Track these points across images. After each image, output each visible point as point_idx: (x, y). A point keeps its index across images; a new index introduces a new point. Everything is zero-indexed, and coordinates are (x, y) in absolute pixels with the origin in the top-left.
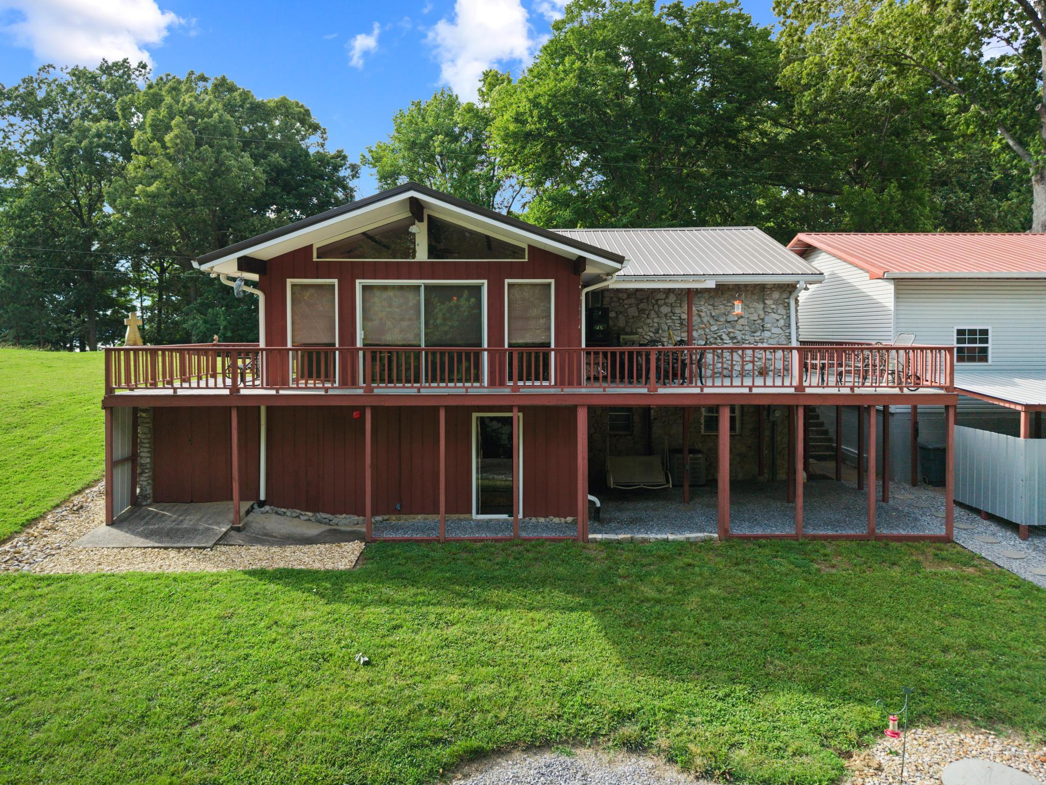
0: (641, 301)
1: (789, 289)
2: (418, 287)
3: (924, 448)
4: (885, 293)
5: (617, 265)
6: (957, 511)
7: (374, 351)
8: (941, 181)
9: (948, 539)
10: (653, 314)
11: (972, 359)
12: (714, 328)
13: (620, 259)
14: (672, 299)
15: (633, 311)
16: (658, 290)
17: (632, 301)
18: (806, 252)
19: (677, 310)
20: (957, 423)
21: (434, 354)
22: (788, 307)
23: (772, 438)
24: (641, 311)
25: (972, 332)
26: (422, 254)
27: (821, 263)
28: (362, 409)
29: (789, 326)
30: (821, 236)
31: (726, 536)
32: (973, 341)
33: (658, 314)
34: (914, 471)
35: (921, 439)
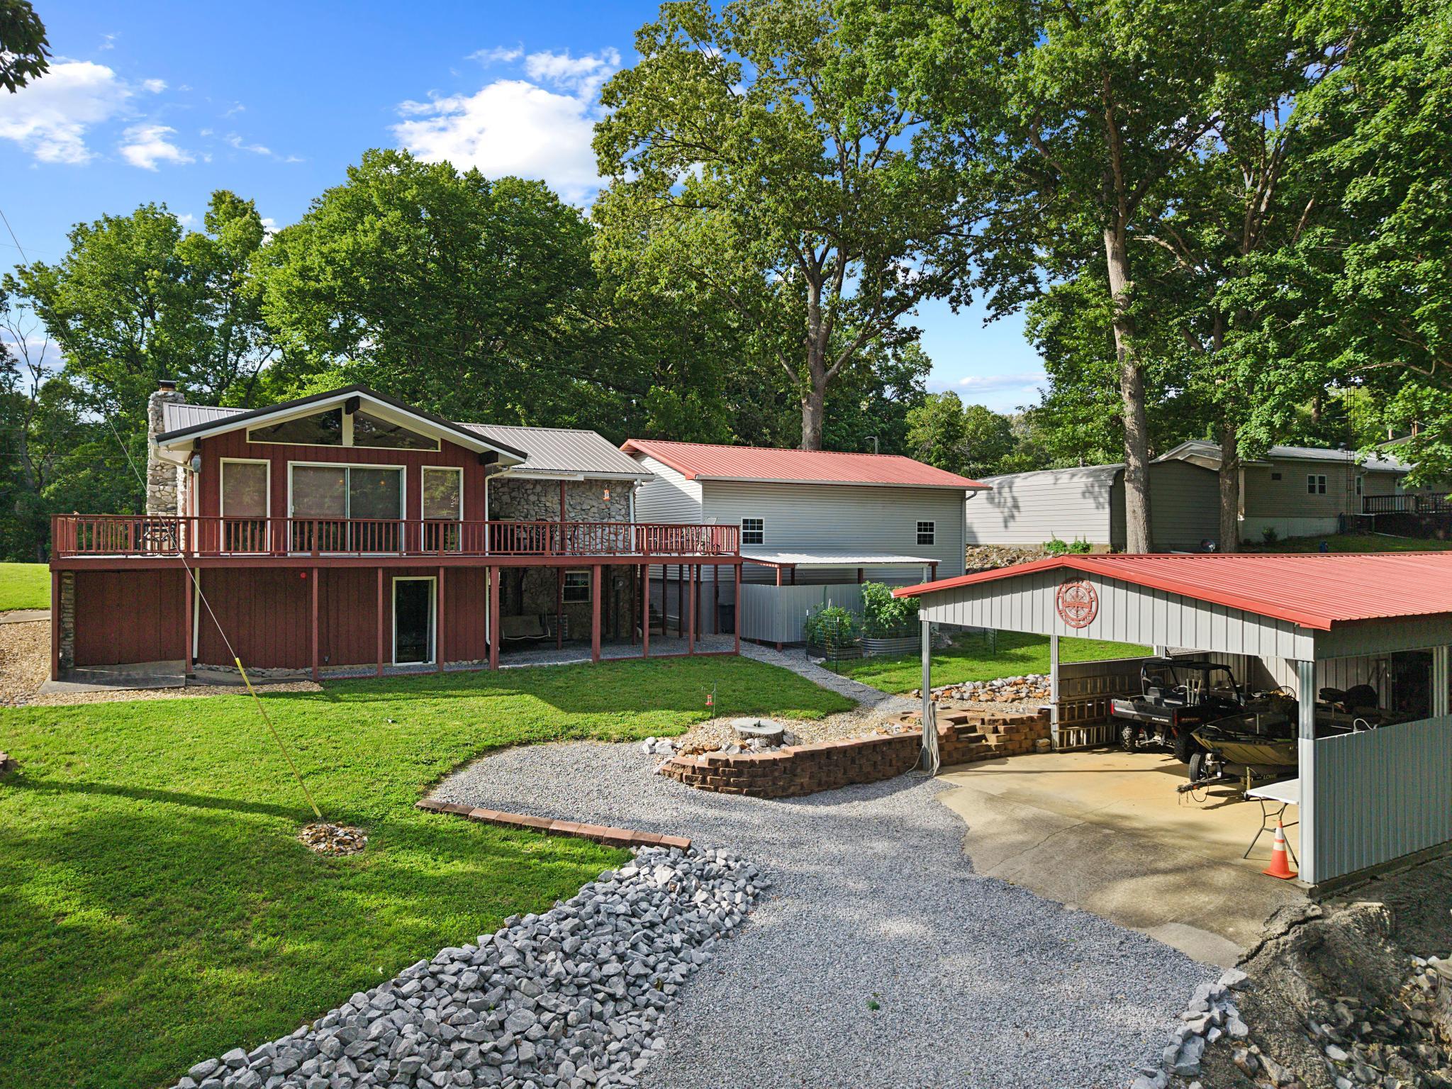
0: (513, 490)
1: (629, 485)
2: (343, 470)
3: (723, 607)
4: (695, 491)
5: (522, 460)
6: (741, 643)
7: (301, 525)
8: (735, 390)
9: (736, 654)
10: (523, 502)
11: (752, 541)
12: (572, 515)
13: (524, 455)
14: (539, 488)
15: (506, 498)
16: (528, 481)
17: (506, 489)
18: (636, 454)
19: (543, 499)
20: (741, 582)
21: (358, 524)
22: (628, 499)
23: (617, 604)
24: (513, 498)
25: (752, 521)
26: (348, 441)
27: (649, 464)
28: (309, 571)
29: (629, 515)
30: (646, 443)
31: (598, 660)
32: (753, 528)
33: (527, 501)
34: (716, 626)
35: (720, 601)
